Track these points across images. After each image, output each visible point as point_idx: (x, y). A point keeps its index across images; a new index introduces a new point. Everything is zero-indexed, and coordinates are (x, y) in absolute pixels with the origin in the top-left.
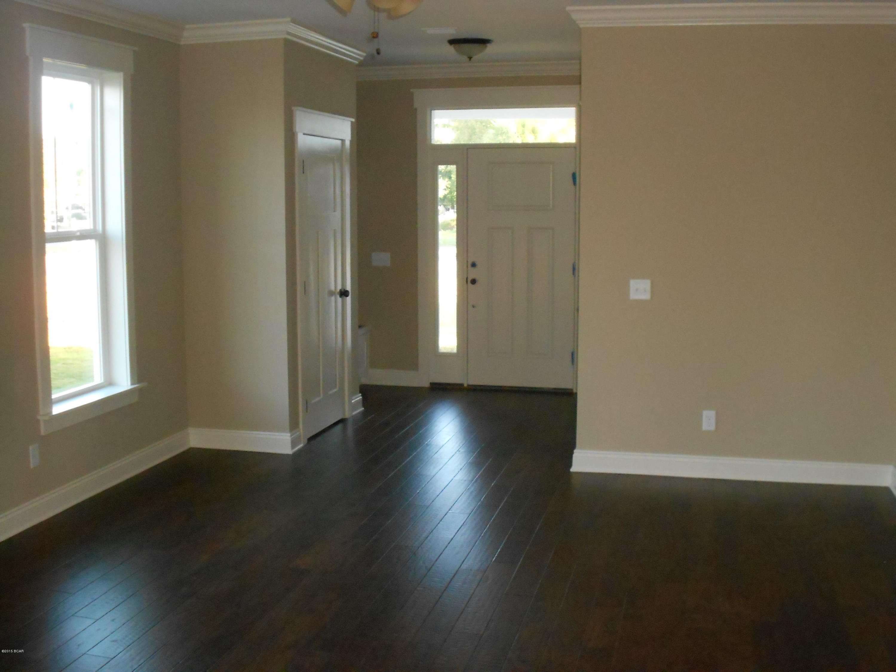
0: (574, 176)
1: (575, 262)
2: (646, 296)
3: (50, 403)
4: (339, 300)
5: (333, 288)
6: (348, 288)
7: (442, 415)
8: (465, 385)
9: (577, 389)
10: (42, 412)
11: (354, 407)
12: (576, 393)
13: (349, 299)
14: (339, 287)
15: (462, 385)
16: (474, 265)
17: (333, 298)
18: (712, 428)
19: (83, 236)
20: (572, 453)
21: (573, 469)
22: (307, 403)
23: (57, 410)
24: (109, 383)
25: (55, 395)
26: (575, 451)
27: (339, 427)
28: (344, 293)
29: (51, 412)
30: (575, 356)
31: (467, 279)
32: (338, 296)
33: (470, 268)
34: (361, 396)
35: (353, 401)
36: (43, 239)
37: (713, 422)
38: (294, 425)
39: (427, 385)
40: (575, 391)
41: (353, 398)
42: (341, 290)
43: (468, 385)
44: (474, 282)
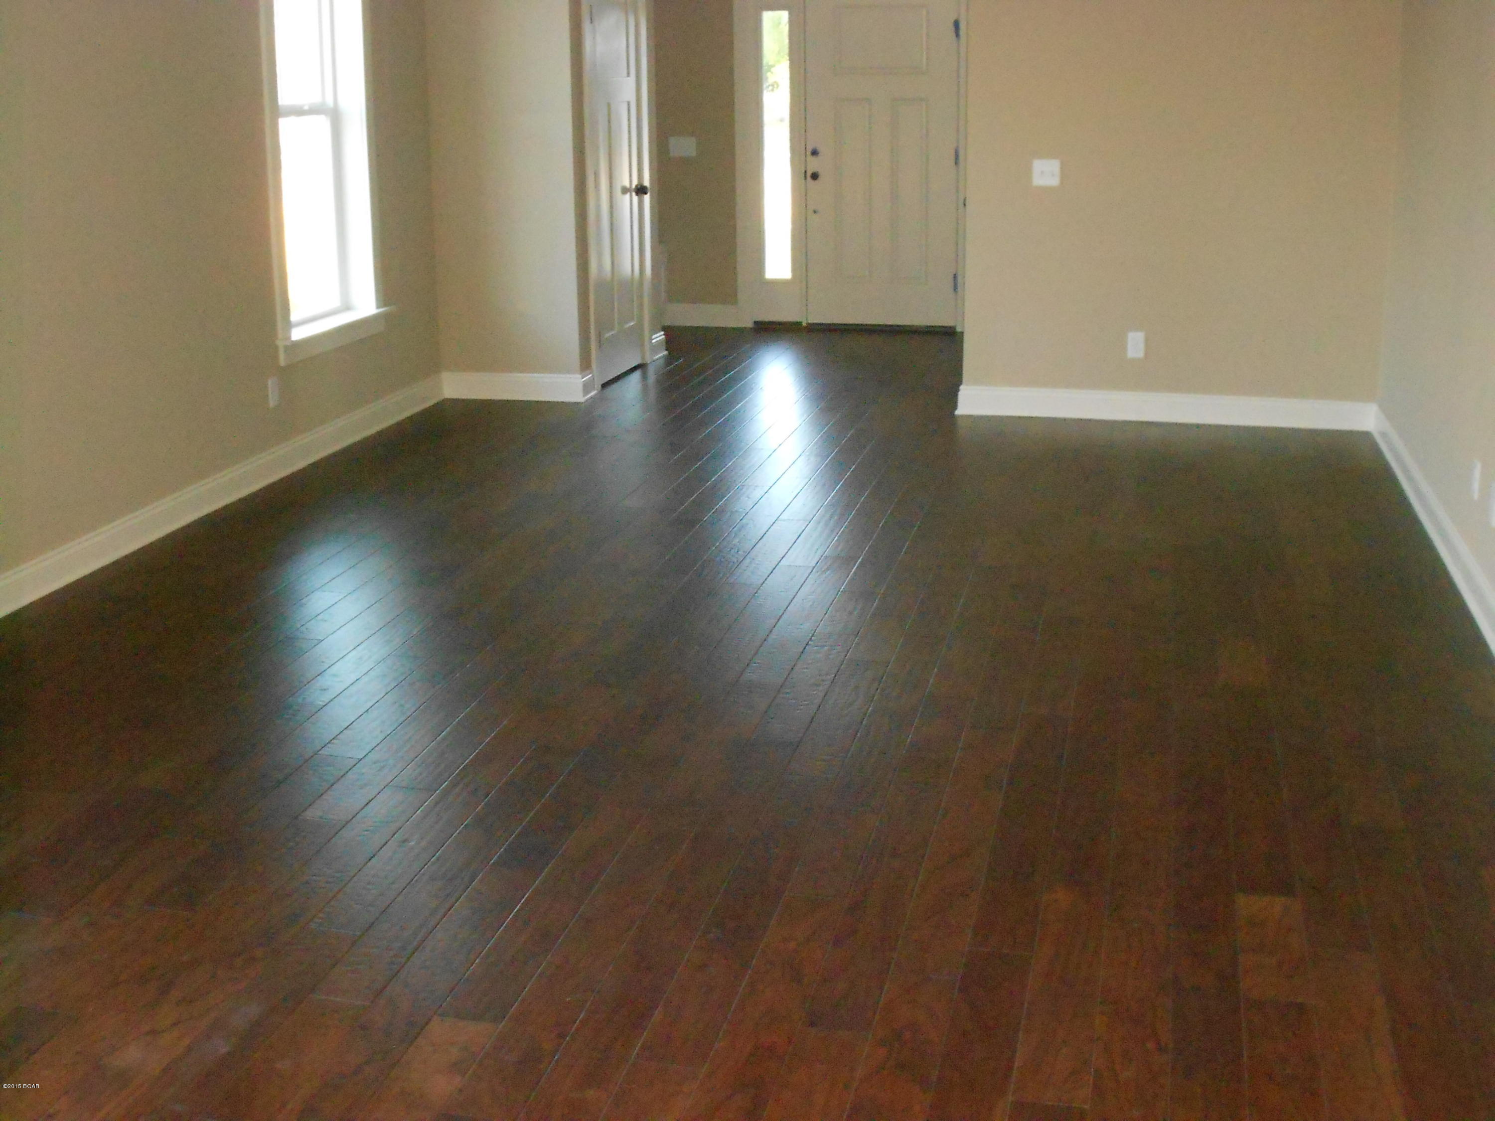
0: (956, 24)
1: (958, 147)
2: (1054, 182)
3: (288, 325)
4: (635, 198)
5: (627, 184)
6: (647, 183)
7: (772, 361)
8: (804, 324)
9: (963, 327)
10: (280, 335)
11: (655, 349)
12: (962, 333)
13: (647, 198)
14: (635, 182)
15: (799, 324)
16: (815, 153)
17: (627, 196)
18: (1141, 354)
19: (314, 111)
20: (957, 390)
21: (957, 412)
22: (599, 335)
23: (297, 334)
24: (347, 307)
25: (294, 317)
26: (961, 387)
27: (636, 376)
28: (641, 190)
29: (290, 337)
30: (960, 280)
31: (806, 172)
32: (634, 194)
33: (810, 158)
34: (664, 335)
35: (654, 341)
36: (277, 112)
37: (1142, 346)
38: (585, 365)
39: (750, 325)
40: (959, 329)
41: (654, 336)
42: (636, 186)
43: (809, 324)
44: (815, 176)
